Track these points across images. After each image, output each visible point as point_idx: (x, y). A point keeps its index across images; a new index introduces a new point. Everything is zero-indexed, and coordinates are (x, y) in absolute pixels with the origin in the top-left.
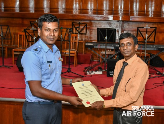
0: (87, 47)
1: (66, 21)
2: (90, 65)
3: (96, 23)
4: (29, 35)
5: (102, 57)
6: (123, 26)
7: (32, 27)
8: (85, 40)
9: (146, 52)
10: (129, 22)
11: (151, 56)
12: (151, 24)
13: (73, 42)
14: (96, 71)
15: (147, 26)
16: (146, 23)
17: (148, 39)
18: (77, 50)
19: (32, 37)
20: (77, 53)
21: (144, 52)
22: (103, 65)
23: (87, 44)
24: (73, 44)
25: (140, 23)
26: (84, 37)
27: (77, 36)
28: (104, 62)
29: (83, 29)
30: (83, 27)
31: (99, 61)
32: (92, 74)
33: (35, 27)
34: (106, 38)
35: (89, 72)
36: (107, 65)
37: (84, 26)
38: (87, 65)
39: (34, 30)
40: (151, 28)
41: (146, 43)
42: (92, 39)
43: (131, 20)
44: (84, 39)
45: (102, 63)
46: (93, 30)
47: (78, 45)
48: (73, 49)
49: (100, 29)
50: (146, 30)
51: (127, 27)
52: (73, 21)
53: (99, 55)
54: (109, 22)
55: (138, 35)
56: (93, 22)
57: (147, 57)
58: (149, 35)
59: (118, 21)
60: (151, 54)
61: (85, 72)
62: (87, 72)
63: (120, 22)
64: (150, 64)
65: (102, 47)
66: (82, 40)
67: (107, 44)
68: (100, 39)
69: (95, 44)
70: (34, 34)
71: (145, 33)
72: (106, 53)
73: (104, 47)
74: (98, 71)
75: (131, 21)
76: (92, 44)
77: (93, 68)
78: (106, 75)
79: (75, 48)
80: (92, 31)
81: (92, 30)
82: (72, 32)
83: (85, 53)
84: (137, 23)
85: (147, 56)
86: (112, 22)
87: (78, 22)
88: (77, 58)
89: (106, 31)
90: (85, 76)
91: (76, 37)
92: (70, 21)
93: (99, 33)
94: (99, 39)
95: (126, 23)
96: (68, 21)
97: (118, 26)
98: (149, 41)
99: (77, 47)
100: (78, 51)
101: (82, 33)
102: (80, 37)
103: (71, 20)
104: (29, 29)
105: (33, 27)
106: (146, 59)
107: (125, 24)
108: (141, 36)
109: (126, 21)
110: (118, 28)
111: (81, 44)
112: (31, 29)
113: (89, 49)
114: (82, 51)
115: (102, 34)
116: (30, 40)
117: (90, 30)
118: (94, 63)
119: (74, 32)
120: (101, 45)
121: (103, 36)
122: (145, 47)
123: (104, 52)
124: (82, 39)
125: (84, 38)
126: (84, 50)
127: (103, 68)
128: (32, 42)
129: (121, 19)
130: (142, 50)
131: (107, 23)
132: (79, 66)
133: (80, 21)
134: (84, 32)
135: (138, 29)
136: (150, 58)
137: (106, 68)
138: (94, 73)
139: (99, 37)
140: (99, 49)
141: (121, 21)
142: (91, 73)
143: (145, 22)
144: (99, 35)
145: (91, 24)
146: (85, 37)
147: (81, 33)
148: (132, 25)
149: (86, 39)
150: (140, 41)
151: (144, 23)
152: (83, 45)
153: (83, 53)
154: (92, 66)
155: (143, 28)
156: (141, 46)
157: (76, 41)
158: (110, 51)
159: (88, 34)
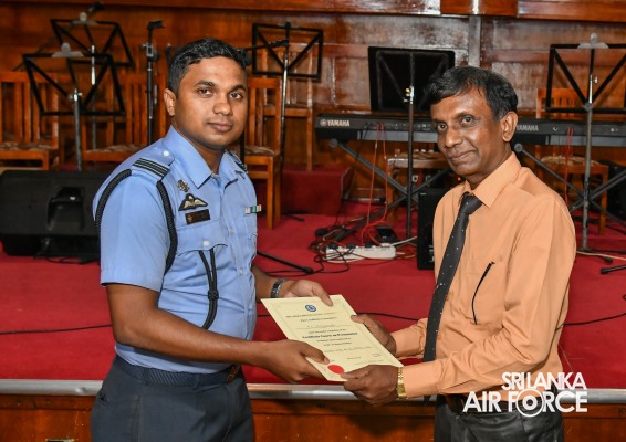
0: (323, 135)
1: (223, 16)
2: (341, 220)
3: (363, 28)
4: (50, 81)
5: (395, 183)
6: (485, 43)
7: (61, 43)
8: (315, 104)
9: (592, 158)
10: (513, 24)
11: (612, 173)
12: (613, 30)
13: (261, 117)
14: (368, 244)
15: (594, 41)
16: (589, 28)
17: (599, 99)
18: (278, 152)
19: (64, 94)
20: (280, 163)
21: (583, 156)
22: (400, 217)
23: (323, 123)
24: (260, 125)
25: (562, 27)
26: (310, 89)
27: (278, 85)
28: (404, 204)
29: (303, 55)
30: (305, 45)
31: (383, 200)
32: (351, 257)
33: (77, 45)
34: (411, 93)
35: (336, 248)
36: (415, 216)
37: (309, 40)
38: (327, 221)
39: (70, 62)
40: (611, 46)
41: (590, 115)
42: (347, 102)
43: (521, 12)
44: (310, 102)
45: (395, 210)
46: (353, 61)
47: (284, 129)
48: (262, 149)
49: (383, 55)
50: (588, 60)
51: (507, 45)
52: (255, 19)
53: (381, 174)
54: (424, 21)
55: (554, 78)
56: (349, 20)
57: (596, 179)
58: (602, 81)
59: (465, 20)
60: (611, 165)
61: (317, 251)
62: (325, 251)
63: (476, 22)
64: (608, 209)
65: (392, 136)
66: (302, 104)
67: (417, 120)
68: (386, 101)
69: (359, 124)
70: (74, 80)
71: (586, 70)
72: (411, 163)
73: (404, 137)
74: (377, 245)
75: (523, 19)
76: (346, 123)
77: (354, 232)
78: (415, 264)
79: (270, 143)
80: (344, 65)
81: (345, 60)
82: (254, 67)
83: (316, 167)
84: (551, 27)
85: (596, 172)
86: (438, 23)
87: (280, 21)
88: (277, 189)
89: (412, 64)
90: (316, 267)
91: (271, 92)
92: (243, 18)
93: (378, 70)
94: (380, 100)
95: (499, 26)
96: (233, 17)
97: (466, 41)
98: (604, 105)
99: (278, 138)
100: (282, 154)
101: (302, 72)
102: (292, 91)
103: (246, 12)
104: (49, 55)
105: (66, 45)
106: (592, 188)
107: (495, 33)
108: (569, 83)
109: (499, 18)
110: (465, 52)
111: (294, 122)
112: (57, 55)
113: (334, 143)
114: (304, 155)
115: (392, 77)
116: (56, 107)
117: (337, 58)
118: (359, 209)
119: (265, 68)
120: (389, 124)
121: (396, 85)
122: (583, 135)
123: (402, 161)
124: (298, 102)
125: (310, 96)
126: (309, 152)
127: (396, 230)
128: (65, 114)
129: (476, 10)
130: (574, 147)
131: (415, 25)
132: (291, 224)
133: (289, 19)
134: (309, 66)
135: (553, 53)
136: (607, 184)
137: (414, 231)
138: (361, 253)
139: (380, 92)
140: (380, 143)
141: (479, 19)
142: (346, 254)
143: (585, 23)
144: (379, 79)
145: (341, 33)
146: (315, 90)
147: (296, 71)
148: (526, 38)
149: (320, 99)
150: (564, 106)
151: (579, 27)
152: (305, 130)
153: (305, 165)
154: (350, 223)
155: (575, 46)
156: (569, 127)
157: (273, 110)
158: (431, 151)
159: (329, 78)
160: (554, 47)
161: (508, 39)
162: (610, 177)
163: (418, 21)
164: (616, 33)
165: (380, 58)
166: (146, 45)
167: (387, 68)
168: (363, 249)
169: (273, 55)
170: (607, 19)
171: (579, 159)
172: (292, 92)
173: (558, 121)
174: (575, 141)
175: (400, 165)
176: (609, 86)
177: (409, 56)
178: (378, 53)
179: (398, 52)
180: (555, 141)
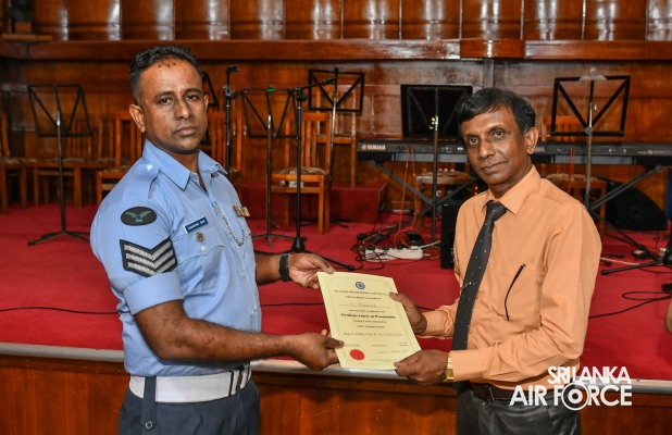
0: (364, 157)
2: (378, 227)
3: (397, 72)
5: (422, 196)
8: (358, 134)
9: (592, 175)
10: (521, 64)
11: (609, 188)
12: (608, 67)
13: (314, 144)
14: (400, 246)
15: (593, 74)
16: (586, 65)
17: (596, 125)
18: (328, 172)
20: (328, 181)
21: (584, 172)
22: (427, 225)
23: (364, 147)
24: (314, 150)
25: (563, 65)
26: (354, 122)
27: (328, 118)
28: (429, 214)
29: (348, 95)
30: (349, 86)
31: (412, 211)
32: (386, 257)
34: (436, 121)
35: (373, 249)
36: (439, 224)
37: (353, 82)
38: (365, 228)
40: (608, 78)
41: (590, 139)
42: (383, 132)
43: (528, 54)
44: (354, 132)
45: (422, 219)
46: (388, 98)
47: (333, 153)
48: (315, 169)
49: (412, 90)
52: (311, 67)
53: (411, 188)
54: (446, 64)
55: (558, 109)
56: (385, 66)
57: (596, 193)
58: (601, 108)
59: (480, 63)
60: (609, 181)
61: (358, 252)
62: (364, 252)
63: (489, 63)
65: (420, 158)
66: (347, 133)
67: (440, 144)
68: (415, 129)
69: (394, 148)
71: (584, 102)
72: (435, 180)
73: (430, 158)
74: (407, 248)
75: (530, 60)
76: (382, 148)
77: (388, 236)
78: (438, 263)
79: (321, 165)
80: (382, 102)
81: (381, 98)
82: (310, 103)
83: (358, 184)
84: (554, 66)
85: (595, 187)
86: (459, 66)
87: (331, 68)
89: (437, 97)
90: (357, 265)
91: (323, 124)
92: (302, 66)
93: (409, 103)
94: (410, 128)
95: (509, 66)
96: (294, 66)
97: (481, 79)
98: (601, 130)
99: (328, 160)
100: (331, 173)
101: (348, 108)
106: (592, 199)
107: (506, 73)
108: (571, 111)
109: (509, 59)
111: (341, 149)
113: (372, 164)
114: (349, 175)
115: (420, 108)
117: (376, 96)
118: (392, 218)
119: (318, 106)
120: (417, 147)
121: (424, 116)
122: (584, 155)
123: (428, 178)
124: (345, 132)
125: (354, 127)
126: (353, 172)
127: (424, 236)
129: (490, 54)
130: (575, 165)
131: (439, 68)
132: (338, 231)
133: (339, 66)
134: (353, 103)
135: (557, 85)
136: (606, 197)
137: (438, 236)
138: (394, 254)
139: (410, 121)
140: (410, 163)
141: (492, 61)
142: (382, 254)
143: (583, 61)
144: (409, 112)
145: (379, 76)
146: (358, 122)
147: (342, 107)
148: (532, 76)
149: (362, 130)
150: (566, 130)
151: (578, 65)
152: (350, 153)
153: (350, 183)
154: (386, 230)
155: (577, 79)
156: (571, 148)
157: (325, 138)
158: (452, 170)
159: (369, 113)
160: (558, 81)
161: (517, 77)
162: (607, 192)
163: (441, 64)
164: (611, 69)
165: (411, 93)
166: (225, 87)
167: (416, 102)
168: (396, 250)
169: (325, 95)
170: (603, 57)
171: (580, 176)
172: (339, 123)
173: (562, 143)
174: (577, 160)
175: (426, 182)
176: (605, 114)
177: (433, 92)
178: (409, 89)
179: (425, 88)
180: (560, 160)
